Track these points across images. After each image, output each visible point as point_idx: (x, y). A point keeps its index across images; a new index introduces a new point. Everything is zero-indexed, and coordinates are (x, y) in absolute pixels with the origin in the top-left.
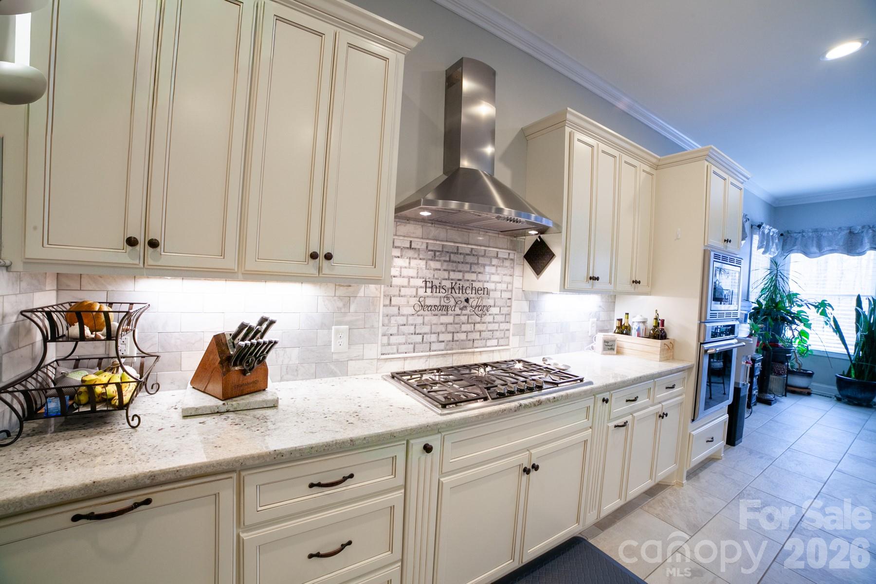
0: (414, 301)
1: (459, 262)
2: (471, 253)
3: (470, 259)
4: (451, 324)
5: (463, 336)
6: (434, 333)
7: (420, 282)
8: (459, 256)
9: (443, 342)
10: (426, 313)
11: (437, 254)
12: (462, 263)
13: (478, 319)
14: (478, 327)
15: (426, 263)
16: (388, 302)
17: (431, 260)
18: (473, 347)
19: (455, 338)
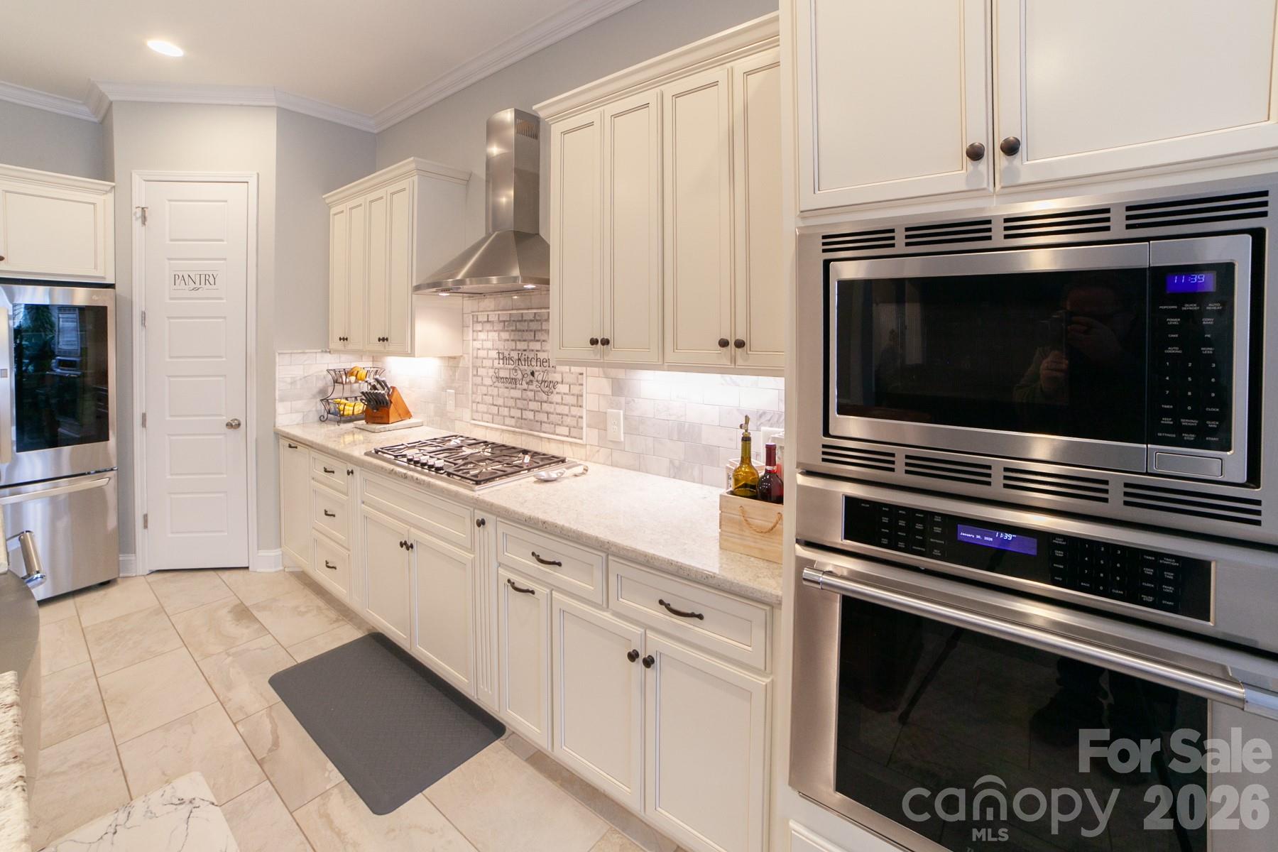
0: (491, 372)
1: (523, 331)
3: (534, 326)
4: (519, 399)
5: (531, 415)
6: (507, 407)
7: (494, 354)
8: (523, 323)
9: (513, 417)
10: (500, 385)
11: (506, 323)
12: (527, 331)
13: (545, 397)
14: (544, 406)
15: (499, 334)
16: (475, 373)
17: (502, 331)
18: (540, 431)
19: (524, 416)
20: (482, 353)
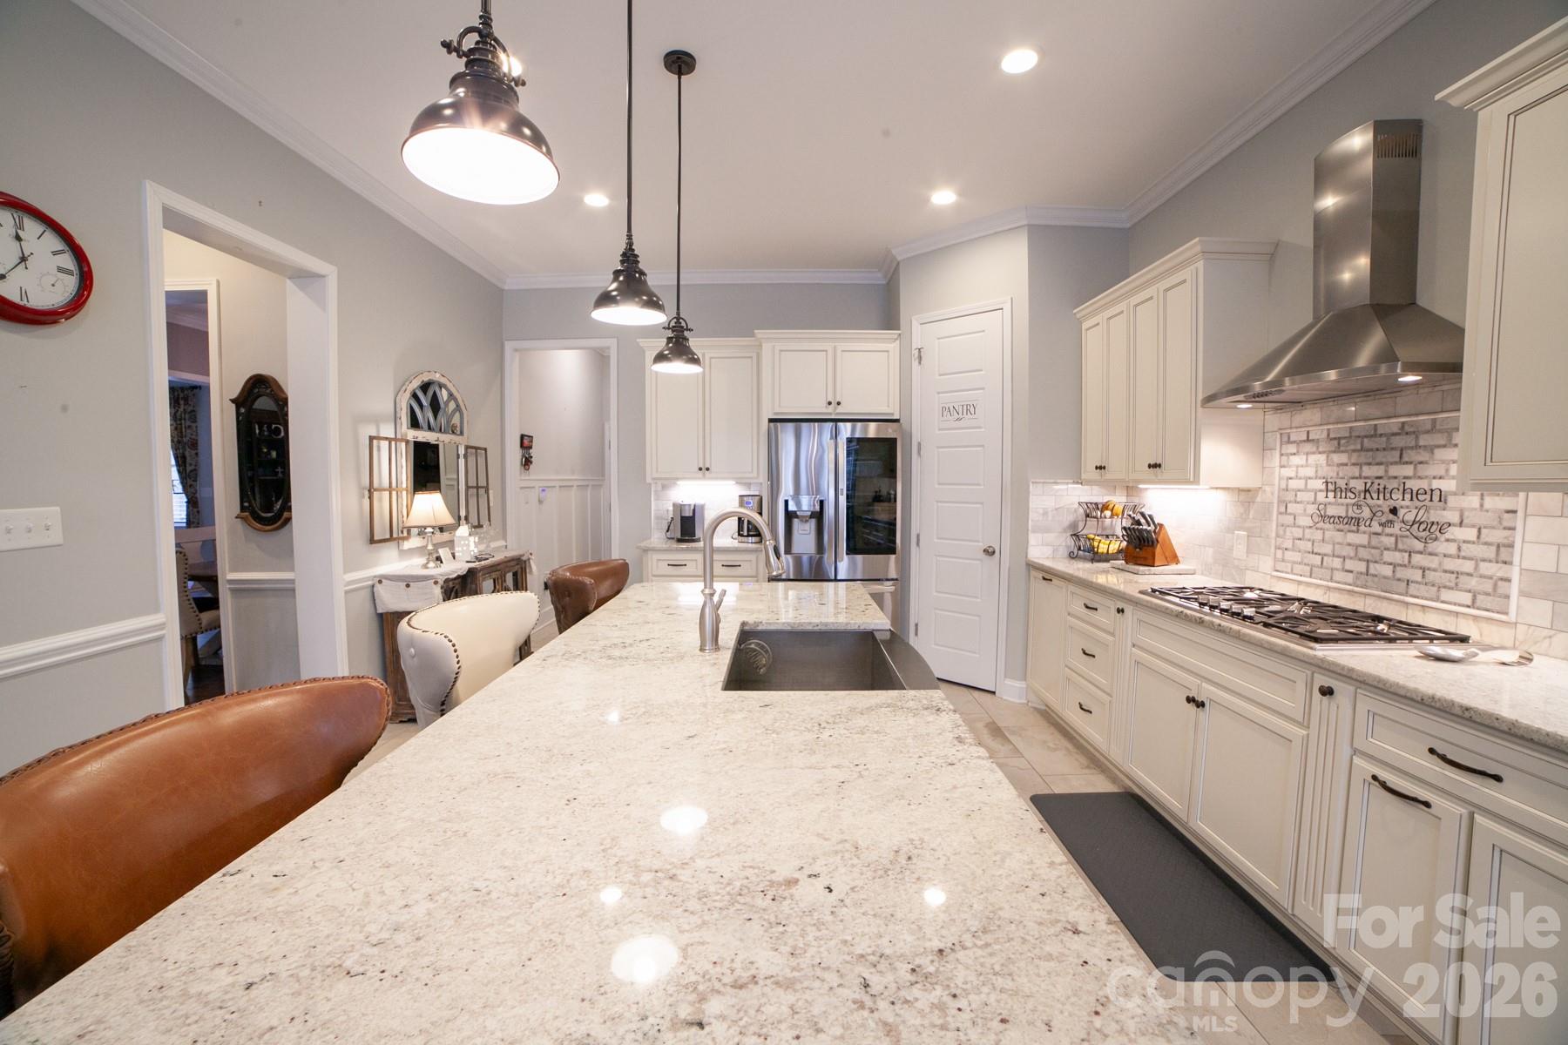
0: (1312, 509)
1: (1377, 450)
2: (1403, 430)
3: (1399, 442)
4: (1364, 547)
5: (1387, 571)
6: (1338, 557)
7: (1319, 484)
8: (1377, 439)
9: (1351, 572)
10: (1327, 526)
11: (1343, 442)
12: (1384, 449)
13: (1419, 546)
14: (1417, 558)
15: (1328, 457)
16: (1283, 509)
17: (1334, 452)
18: (1406, 594)
19: (1372, 571)
20: (1293, 484)
